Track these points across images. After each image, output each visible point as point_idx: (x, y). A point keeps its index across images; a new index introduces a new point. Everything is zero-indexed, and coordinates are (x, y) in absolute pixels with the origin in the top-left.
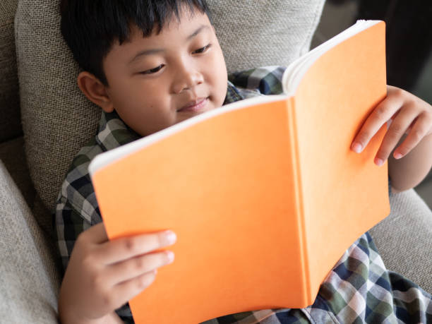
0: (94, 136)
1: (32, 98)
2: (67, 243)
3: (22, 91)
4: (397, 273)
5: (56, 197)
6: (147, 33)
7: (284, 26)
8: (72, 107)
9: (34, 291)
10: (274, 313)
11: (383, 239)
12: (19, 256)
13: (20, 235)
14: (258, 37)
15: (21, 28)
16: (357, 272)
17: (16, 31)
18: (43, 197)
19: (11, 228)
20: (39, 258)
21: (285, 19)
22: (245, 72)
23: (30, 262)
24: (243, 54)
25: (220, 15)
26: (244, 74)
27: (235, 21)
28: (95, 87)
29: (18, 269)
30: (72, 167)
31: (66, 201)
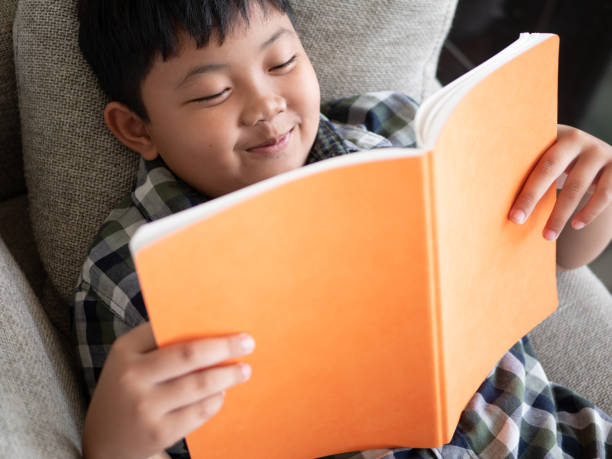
0: (129, 194)
1: (39, 140)
2: (90, 349)
3: (25, 128)
4: (565, 386)
5: (74, 282)
6: (202, 43)
7: (400, 34)
8: (97, 152)
9: (45, 420)
10: (391, 453)
11: (544, 337)
12: (23, 370)
13: (24, 338)
14: (363, 50)
15: (23, 39)
16: (509, 390)
17: (15, 43)
18: (56, 281)
19: (11, 328)
20: (53, 371)
21: (401, 23)
22: (344, 99)
23: (38, 378)
24: (341, 73)
25: (309, 18)
26: (343, 103)
27: (330, 27)
28: (130, 123)
29: (22, 388)
30: (98, 239)
31: (88, 288)
